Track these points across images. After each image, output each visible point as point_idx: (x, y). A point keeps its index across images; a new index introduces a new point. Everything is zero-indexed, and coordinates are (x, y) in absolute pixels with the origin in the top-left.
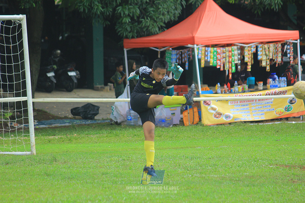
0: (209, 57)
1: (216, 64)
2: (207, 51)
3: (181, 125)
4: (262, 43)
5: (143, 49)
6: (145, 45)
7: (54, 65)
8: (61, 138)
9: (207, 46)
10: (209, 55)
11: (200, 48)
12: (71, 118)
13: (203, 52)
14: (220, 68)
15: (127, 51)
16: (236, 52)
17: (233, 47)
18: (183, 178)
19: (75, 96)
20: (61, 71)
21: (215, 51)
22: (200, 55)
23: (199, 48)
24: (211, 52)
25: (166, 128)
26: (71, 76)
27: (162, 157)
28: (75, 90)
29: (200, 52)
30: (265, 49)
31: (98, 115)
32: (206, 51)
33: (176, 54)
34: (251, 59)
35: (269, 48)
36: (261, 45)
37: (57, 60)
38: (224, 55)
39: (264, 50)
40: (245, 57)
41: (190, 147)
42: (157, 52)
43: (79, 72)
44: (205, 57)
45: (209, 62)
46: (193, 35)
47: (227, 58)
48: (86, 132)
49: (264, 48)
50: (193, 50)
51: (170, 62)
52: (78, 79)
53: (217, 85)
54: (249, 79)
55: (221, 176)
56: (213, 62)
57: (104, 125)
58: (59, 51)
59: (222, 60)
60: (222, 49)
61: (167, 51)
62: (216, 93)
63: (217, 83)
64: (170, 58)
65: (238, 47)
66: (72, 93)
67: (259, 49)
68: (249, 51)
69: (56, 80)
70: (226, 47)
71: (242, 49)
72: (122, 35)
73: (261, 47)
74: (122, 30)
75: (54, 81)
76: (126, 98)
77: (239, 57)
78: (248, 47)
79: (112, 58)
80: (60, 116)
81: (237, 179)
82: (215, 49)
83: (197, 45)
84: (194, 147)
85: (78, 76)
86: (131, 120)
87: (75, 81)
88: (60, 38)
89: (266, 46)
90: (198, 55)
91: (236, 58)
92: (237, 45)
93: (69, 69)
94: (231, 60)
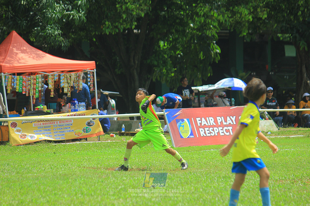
0: (15, 84)
2: (13, 79)
4: (64, 72)
9: (14, 74)
10: (15, 82)
13: (10, 80)
16: (40, 80)
17: (37, 75)
21: (20, 79)
22: (6, 82)
23: (6, 76)
24: (17, 80)
29: (7, 80)
30: (67, 78)
35: (70, 77)
36: (63, 74)
38: (29, 82)
40: (49, 84)
44: (11, 84)
45: (15, 89)
47: (32, 85)
49: (66, 76)
56: (19, 88)
59: (27, 87)
60: (27, 77)
65: (43, 75)
67: (62, 77)
68: (52, 79)
70: (31, 76)
77: (43, 84)
78: (51, 75)
82: (21, 77)
83: (4, 73)
89: (68, 75)
91: (40, 85)
92: (41, 74)
94: (35, 87)
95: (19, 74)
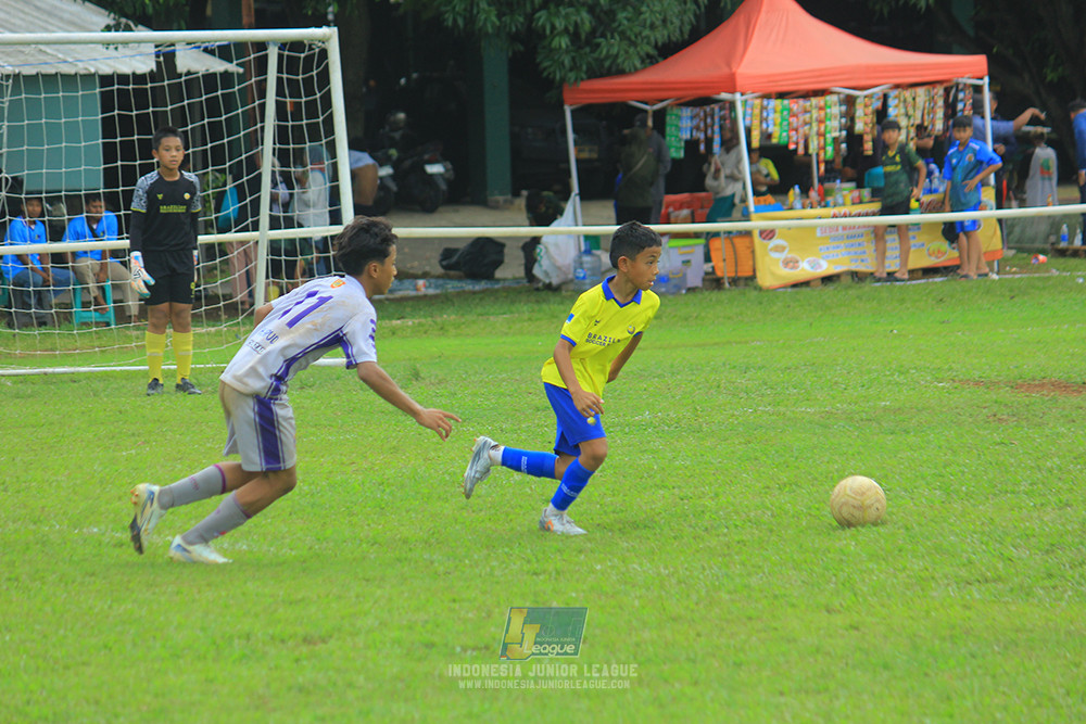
0: (770, 122)
1: (786, 139)
2: (766, 108)
3: (707, 290)
4: (897, 86)
5: (613, 105)
6: (617, 95)
7: (391, 147)
8: (420, 324)
9: (767, 96)
10: (771, 116)
11: (749, 102)
12: (438, 277)
13: (757, 112)
14: (796, 150)
15: (573, 112)
16: (836, 110)
17: (828, 98)
18: (733, 416)
19: (444, 223)
20: (407, 163)
21: (784, 108)
22: (748, 118)
23: (746, 101)
24: (775, 112)
25: (671, 297)
26: (432, 175)
27: (672, 367)
28: (441, 209)
29: (749, 111)
30: (905, 101)
31: (501, 267)
32: (763, 108)
33: (692, 118)
34: (871, 125)
35: (914, 99)
36: (896, 92)
37: (397, 135)
38: (808, 116)
39: (902, 105)
40: (857, 120)
41: (736, 343)
42: (646, 111)
43: (452, 164)
44: (761, 122)
45: (769, 136)
46: (731, 69)
47: (815, 125)
48: (479, 310)
49: (902, 99)
50: (732, 105)
51: (677, 137)
52: (449, 182)
53: (791, 192)
54: (869, 174)
55: (823, 409)
56: (780, 135)
57: (520, 293)
58: (401, 116)
59: (801, 131)
60: (801, 102)
61: (669, 111)
62: (791, 209)
63: (792, 186)
64: (677, 126)
65: (842, 96)
66: (436, 217)
67: (892, 102)
68: (866, 106)
69: (397, 185)
70: (812, 99)
71: (850, 101)
72: (551, 76)
73: (896, 97)
74: (551, 66)
75: (393, 187)
76: (569, 226)
77: (843, 120)
78: (866, 97)
79: (530, 130)
80: (411, 271)
81: (864, 416)
82: (786, 102)
83: (742, 94)
84: (746, 342)
85: (451, 175)
86: (584, 278)
87: (443, 186)
88: (403, 81)
89: (908, 94)
90: (744, 118)
91: (835, 124)
92: (839, 93)
93: (426, 157)
94: (822, 129)
95: (782, 95)
